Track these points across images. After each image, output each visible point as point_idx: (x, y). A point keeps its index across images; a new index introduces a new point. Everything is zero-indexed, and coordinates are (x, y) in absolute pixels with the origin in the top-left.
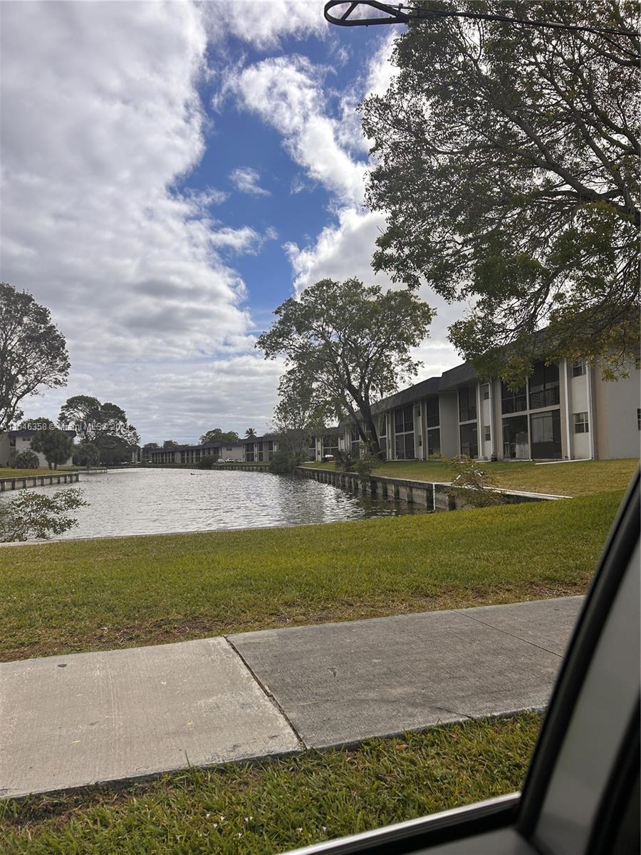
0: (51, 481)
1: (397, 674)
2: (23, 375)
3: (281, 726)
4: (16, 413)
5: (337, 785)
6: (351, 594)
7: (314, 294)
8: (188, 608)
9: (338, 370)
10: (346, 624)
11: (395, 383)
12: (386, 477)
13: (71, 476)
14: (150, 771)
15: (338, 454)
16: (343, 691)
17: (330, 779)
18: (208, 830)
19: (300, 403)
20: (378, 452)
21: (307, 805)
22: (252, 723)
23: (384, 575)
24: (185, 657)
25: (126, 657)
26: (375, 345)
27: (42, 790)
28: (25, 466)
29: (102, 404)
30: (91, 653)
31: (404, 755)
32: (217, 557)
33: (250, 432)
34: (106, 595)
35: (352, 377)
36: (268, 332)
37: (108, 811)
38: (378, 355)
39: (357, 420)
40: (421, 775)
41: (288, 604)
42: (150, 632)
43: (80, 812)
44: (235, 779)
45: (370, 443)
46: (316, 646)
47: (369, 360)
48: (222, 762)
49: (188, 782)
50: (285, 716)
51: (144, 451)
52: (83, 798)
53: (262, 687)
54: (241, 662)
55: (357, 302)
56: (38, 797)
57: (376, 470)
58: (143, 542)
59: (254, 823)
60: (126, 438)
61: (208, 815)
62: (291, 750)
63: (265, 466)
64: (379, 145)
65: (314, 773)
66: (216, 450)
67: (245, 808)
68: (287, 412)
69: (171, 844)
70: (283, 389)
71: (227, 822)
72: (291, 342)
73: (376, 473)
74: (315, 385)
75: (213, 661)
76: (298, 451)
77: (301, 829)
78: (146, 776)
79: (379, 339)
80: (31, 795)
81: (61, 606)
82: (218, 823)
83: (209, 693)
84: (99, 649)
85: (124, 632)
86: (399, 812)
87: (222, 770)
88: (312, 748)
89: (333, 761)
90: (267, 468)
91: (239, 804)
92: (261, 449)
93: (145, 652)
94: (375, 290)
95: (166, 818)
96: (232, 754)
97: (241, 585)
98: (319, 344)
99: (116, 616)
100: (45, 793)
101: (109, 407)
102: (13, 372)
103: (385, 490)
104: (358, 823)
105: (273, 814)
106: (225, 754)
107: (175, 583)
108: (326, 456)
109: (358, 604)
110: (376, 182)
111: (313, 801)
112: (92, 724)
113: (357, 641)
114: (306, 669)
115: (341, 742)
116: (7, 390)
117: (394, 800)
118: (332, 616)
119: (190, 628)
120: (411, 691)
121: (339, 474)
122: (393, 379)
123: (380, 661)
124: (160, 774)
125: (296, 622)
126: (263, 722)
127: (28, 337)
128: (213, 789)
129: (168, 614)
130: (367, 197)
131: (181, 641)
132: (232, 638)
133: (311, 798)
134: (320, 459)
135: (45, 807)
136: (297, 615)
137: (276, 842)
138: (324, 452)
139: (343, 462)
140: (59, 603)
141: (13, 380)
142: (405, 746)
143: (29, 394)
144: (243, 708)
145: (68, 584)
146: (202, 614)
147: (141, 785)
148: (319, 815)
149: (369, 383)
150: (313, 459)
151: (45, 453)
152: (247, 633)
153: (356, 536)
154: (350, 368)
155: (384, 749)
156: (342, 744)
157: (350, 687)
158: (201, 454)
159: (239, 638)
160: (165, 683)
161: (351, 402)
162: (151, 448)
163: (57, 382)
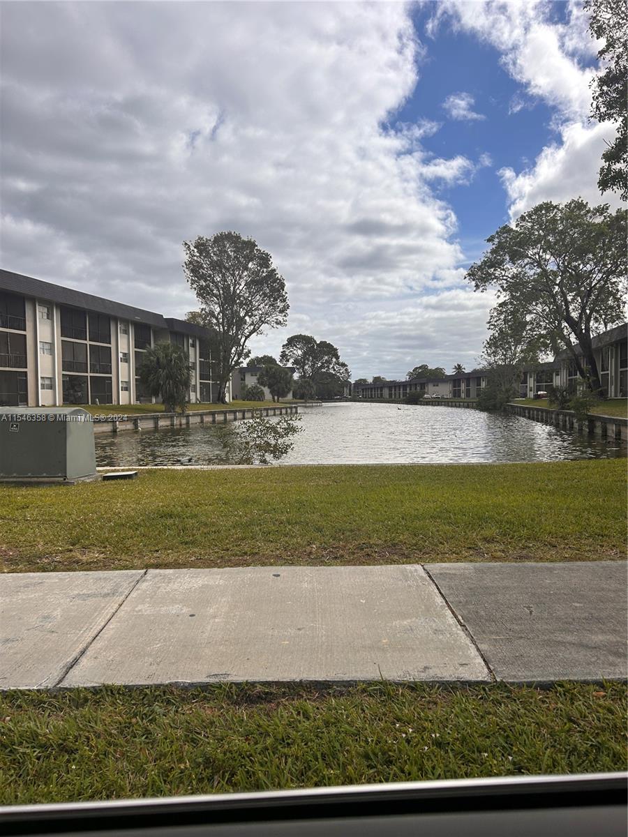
0: (275, 412)
1: (599, 620)
2: (250, 317)
3: (472, 655)
4: (245, 351)
5: (527, 720)
6: (555, 535)
7: (532, 219)
8: (389, 535)
9: (555, 300)
10: (547, 564)
11: (622, 312)
12: (606, 416)
13: (291, 408)
14: (346, 678)
15: (552, 391)
16: (538, 629)
17: (519, 713)
18: (397, 739)
19: (511, 337)
20: (598, 390)
21: (494, 733)
22: (444, 649)
23: (594, 519)
24: (383, 580)
25: (331, 574)
26: (599, 271)
27: (256, 679)
28: (253, 399)
29: (318, 342)
30: (301, 567)
31: (601, 702)
32: (418, 489)
33: (459, 367)
34: (315, 517)
35: (571, 308)
36: (479, 263)
37: (309, 705)
38: (602, 283)
39: (575, 355)
40: (618, 725)
41: (487, 540)
42: (353, 553)
43: (287, 703)
44: (425, 697)
45: (589, 379)
46: (513, 583)
47: (591, 288)
48: (412, 680)
49: (381, 693)
50: (477, 646)
51: (354, 387)
52: (290, 691)
53: (456, 617)
54: (436, 591)
55: (580, 225)
56: (253, 684)
57: (595, 408)
58: (351, 470)
59: (440, 740)
60: (338, 374)
61: (398, 725)
62: (480, 679)
63: (473, 402)
64: (610, 45)
65: (503, 705)
66: (423, 386)
67: (433, 725)
68: (496, 347)
69: (363, 744)
70: (493, 323)
71: (414, 735)
72: (503, 273)
73: (594, 412)
74: (528, 318)
75: (410, 586)
76: (508, 386)
77: (486, 754)
78: (343, 681)
79: (605, 265)
80: (247, 683)
81: (277, 523)
82: (406, 734)
83: (404, 616)
84: (308, 565)
85: (330, 551)
86: (591, 757)
87: (413, 687)
88: (502, 681)
89: (523, 696)
90: (474, 404)
91: (426, 720)
92: (468, 385)
93: (348, 570)
94: (601, 210)
95: (360, 721)
96: (423, 674)
97: (440, 518)
98: (534, 274)
99: (323, 536)
100: (259, 682)
101: (323, 344)
102: (242, 314)
103: (605, 430)
104: (546, 761)
105: (460, 735)
106: (416, 673)
107: (378, 511)
108: (539, 393)
109: (562, 546)
110: (605, 88)
111: (500, 730)
112: (299, 629)
113: (558, 583)
114: (502, 604)
115: (533, 680)
116: (237, 331)
117: (587, 744)
118: (532, 555)
119: (389, 553)
120: (615, 640)
121: (552, 412)
122: (619, 308)
123: (582, 605)
124: (355, 681)
125: (494, 558)
126: (454, 649)
127: (253, 282)
128: (404, 703)
129: (370, 539)
130: (594, 105)
131: (381, 564)
132: (429, 566)
133: (498, 727)
134: (532, 396)
135: (258, 694)
136: (496, 551)
137: (461, 762)
138: (537, 389)
139: (557, 399)
140: (276, 520)
141: (242, 321)
142: (603, 694)
143: (255, 334)
144: (435, 633)
145: (284, 504)
146: (401, 541)
147: (339, 689)
148: (506, 745)
149: (591, 313)
150: (525, 395)
151: (269, 388)
152: (443, 564)
153: (566, 477)
154: (569, 298)
155: (579, 693)
156: (534, 682)
157: (546, 627)
158: (408, 389)
159: (435, 567)
160: (364, 601)
161: (569, 335)
162: (361, 384)
163: (278, 323)
